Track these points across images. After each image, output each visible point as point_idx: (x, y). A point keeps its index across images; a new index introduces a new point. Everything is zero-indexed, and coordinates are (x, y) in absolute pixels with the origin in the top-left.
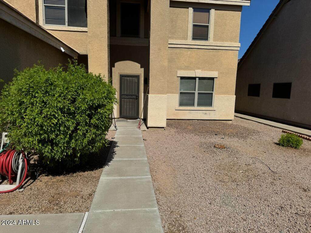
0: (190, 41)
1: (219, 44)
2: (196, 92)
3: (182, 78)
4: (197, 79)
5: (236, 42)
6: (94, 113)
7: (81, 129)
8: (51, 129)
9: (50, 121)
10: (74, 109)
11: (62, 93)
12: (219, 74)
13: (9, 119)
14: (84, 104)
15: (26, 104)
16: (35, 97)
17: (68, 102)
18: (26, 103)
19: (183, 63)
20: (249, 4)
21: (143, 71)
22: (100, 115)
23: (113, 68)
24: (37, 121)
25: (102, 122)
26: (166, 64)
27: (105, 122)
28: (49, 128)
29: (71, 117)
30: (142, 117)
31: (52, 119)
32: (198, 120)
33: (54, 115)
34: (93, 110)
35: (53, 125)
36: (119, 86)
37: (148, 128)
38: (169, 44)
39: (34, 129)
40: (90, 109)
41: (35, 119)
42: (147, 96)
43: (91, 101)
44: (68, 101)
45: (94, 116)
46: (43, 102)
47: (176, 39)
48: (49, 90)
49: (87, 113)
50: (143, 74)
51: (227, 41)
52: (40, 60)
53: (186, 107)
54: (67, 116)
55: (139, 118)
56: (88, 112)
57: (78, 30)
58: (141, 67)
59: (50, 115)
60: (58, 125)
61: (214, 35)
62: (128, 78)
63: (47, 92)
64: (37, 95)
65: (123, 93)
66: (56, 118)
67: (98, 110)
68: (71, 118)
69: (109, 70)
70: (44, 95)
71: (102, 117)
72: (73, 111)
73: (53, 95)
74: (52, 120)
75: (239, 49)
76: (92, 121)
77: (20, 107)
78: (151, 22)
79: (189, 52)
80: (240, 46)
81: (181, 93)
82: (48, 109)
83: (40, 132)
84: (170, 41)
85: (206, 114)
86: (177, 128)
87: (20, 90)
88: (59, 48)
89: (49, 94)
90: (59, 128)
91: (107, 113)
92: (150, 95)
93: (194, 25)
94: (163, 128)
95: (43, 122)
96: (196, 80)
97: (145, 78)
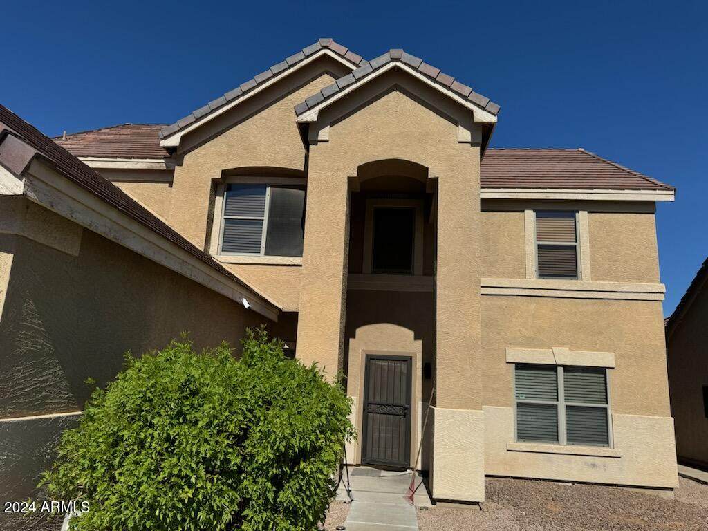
0: (532, 279)
1: (607, 285)
2: (562, 404)
3: (520, 366)
4: (560, 370)
5: (651, 281)
6: (289, 472)
7: (252, 518)
8: (175, 516)
9: (176, 493)
10: (238, 461)
11: (215, 417)
12: (616, 358)
13: (83, 481)
14: (265, 448)
15: (126, 442)
16: (152, 425)
17: (226, 442)
18: (126, 440)
19: (520, 330)
20: (672, 198)
21: (421, 346)
22: (303, 480)
23: (351, 340)
24: (143, 493)
25: (308, 498)
26: (477, 332)
27: (315, 498)
28: (170, 514)
29: (230, 481)
30: (419, 467)
31: (181, 487)
32: (573, 482)
33: (187, 477)
34: (286, 466)
35: (180, 505)
36: (363, 381)
37: (434, 501)
38: (482, 287)
39: (132, 514)
40: (278, 462)
41: (140, 484)
42: (432, 413)
43: (284, 438)
44: (228, 438)
45: (288, 482)
46: (168, 439)
47: (499, 275)
48: (186, 409)
49: (271, 473)
50: (421, 354)
51: (626, 279)
52: (187, 331)
53: (535, 444)
54: (218, 479)
55: (411, 469)
56: (275, 471)
57: (285, 263)
58: (416, 338)
59: (178, 476)
60: (195, 505)
61: (593, 266)
62: (385, 364)
63: (181, 413)
64: (155, 421)
65: (371, 400)
66: (190, 486)
67: (299, 464)
68: (229, 485)
69: (343, 345)
70: (173, 422)
71: (309, 484)
72: (236, 468)
73: (193, 420)
74: (180, 491)
75: (662, 297)
76: (282, 496)
77: (112, 451)
78: (439, 242)
79: (533, 305)
80: (664, 291)
81: (520, 405)
82: (175, 460)
83: (144, 524)
84: (486, 281)
85: (593, 465)
86: (516, 506)
87: (123, 405)
88: (238, 300)
89: (184, 419)
90: (196, 515)
91: (322, 474)
92: (438, 410)
93: (540, 247)
94: (477, 503)
95: (155, 497)
96: (556, 371)
97: (426, 364)
